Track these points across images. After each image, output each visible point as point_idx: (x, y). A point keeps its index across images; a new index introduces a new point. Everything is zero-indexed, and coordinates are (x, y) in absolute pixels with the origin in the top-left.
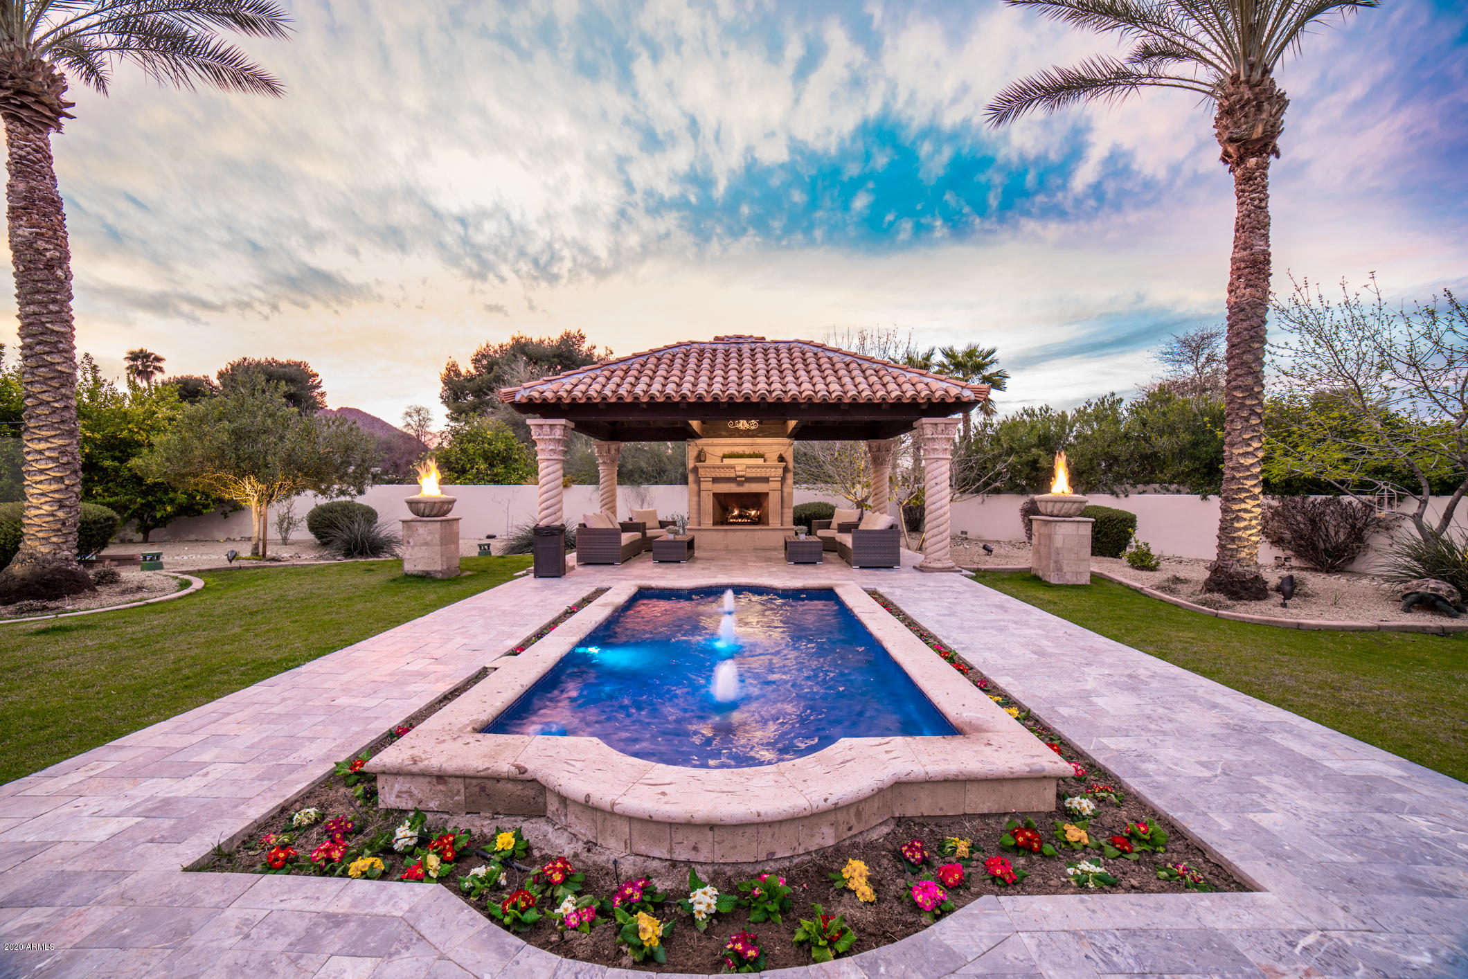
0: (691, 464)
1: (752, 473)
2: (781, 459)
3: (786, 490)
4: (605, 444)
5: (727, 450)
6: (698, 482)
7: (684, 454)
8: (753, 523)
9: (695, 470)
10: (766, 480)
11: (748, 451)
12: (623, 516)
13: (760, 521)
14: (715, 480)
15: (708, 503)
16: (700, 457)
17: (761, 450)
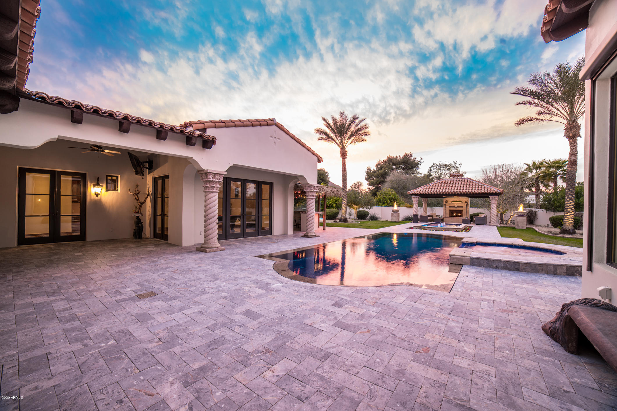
0: (444, 203)
1: (458, 205)
2: (466, 202)
3: (467, 209)
4: (424, 199)
5: (453, 200)
6: (446, 207)
7: (442, 201)
8: (459, 217)
9: (445, 205)
10: (462, 207)
11: (458, 200)
12: (428, 214)
13: (461, 216)
14: (450, 207)
15: (448, 212)
16: (446, 202)
17: (461, 200)
